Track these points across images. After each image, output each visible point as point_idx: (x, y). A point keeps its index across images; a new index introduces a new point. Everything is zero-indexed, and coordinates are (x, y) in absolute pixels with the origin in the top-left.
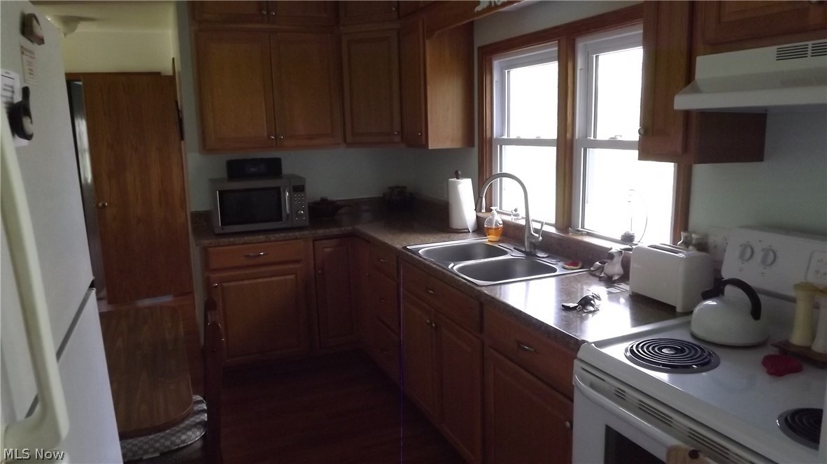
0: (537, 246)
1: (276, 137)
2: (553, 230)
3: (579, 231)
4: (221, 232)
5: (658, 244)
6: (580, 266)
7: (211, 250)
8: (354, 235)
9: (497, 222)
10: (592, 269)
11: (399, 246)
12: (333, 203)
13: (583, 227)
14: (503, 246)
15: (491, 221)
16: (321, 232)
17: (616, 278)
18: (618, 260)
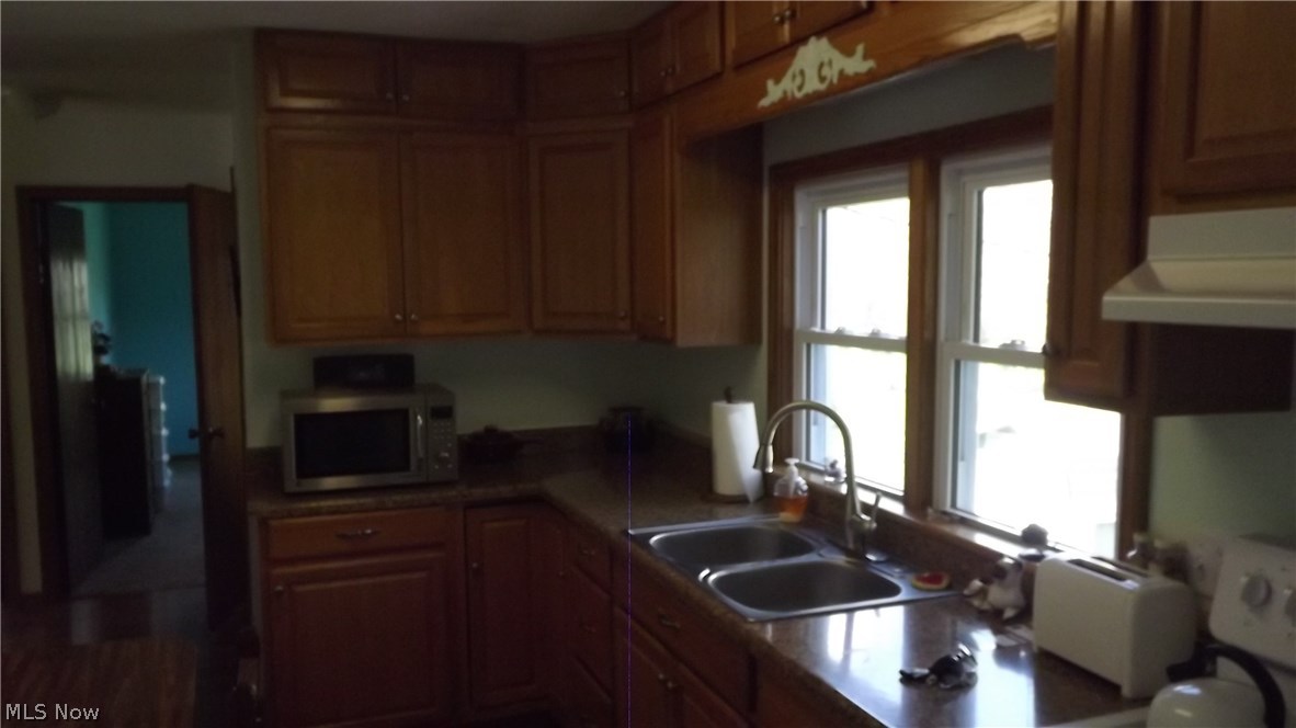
0: (866, 540)
1: (404, 317)
2: (897, 509)
3: (945, 513)
4: (297, 489)
5: (1087, 558)
6: (945, 583)
7: (274, 523)
8: (540, 500)
9: (798, 486)
10: (966, 592)
11: (613, 529)
12: (507, 435)
13: (954, 505)
14: (806, 535)
15: (786, 486)
16: (478, 493)
17: (1009, 613)
18: (1014, 578)
